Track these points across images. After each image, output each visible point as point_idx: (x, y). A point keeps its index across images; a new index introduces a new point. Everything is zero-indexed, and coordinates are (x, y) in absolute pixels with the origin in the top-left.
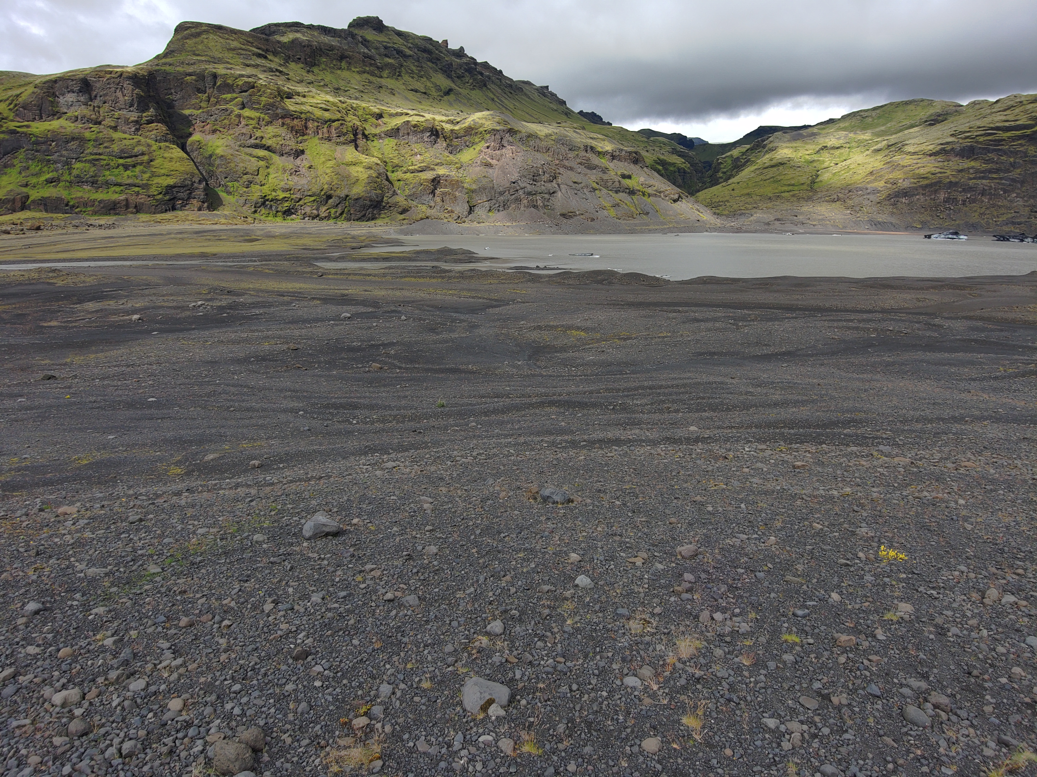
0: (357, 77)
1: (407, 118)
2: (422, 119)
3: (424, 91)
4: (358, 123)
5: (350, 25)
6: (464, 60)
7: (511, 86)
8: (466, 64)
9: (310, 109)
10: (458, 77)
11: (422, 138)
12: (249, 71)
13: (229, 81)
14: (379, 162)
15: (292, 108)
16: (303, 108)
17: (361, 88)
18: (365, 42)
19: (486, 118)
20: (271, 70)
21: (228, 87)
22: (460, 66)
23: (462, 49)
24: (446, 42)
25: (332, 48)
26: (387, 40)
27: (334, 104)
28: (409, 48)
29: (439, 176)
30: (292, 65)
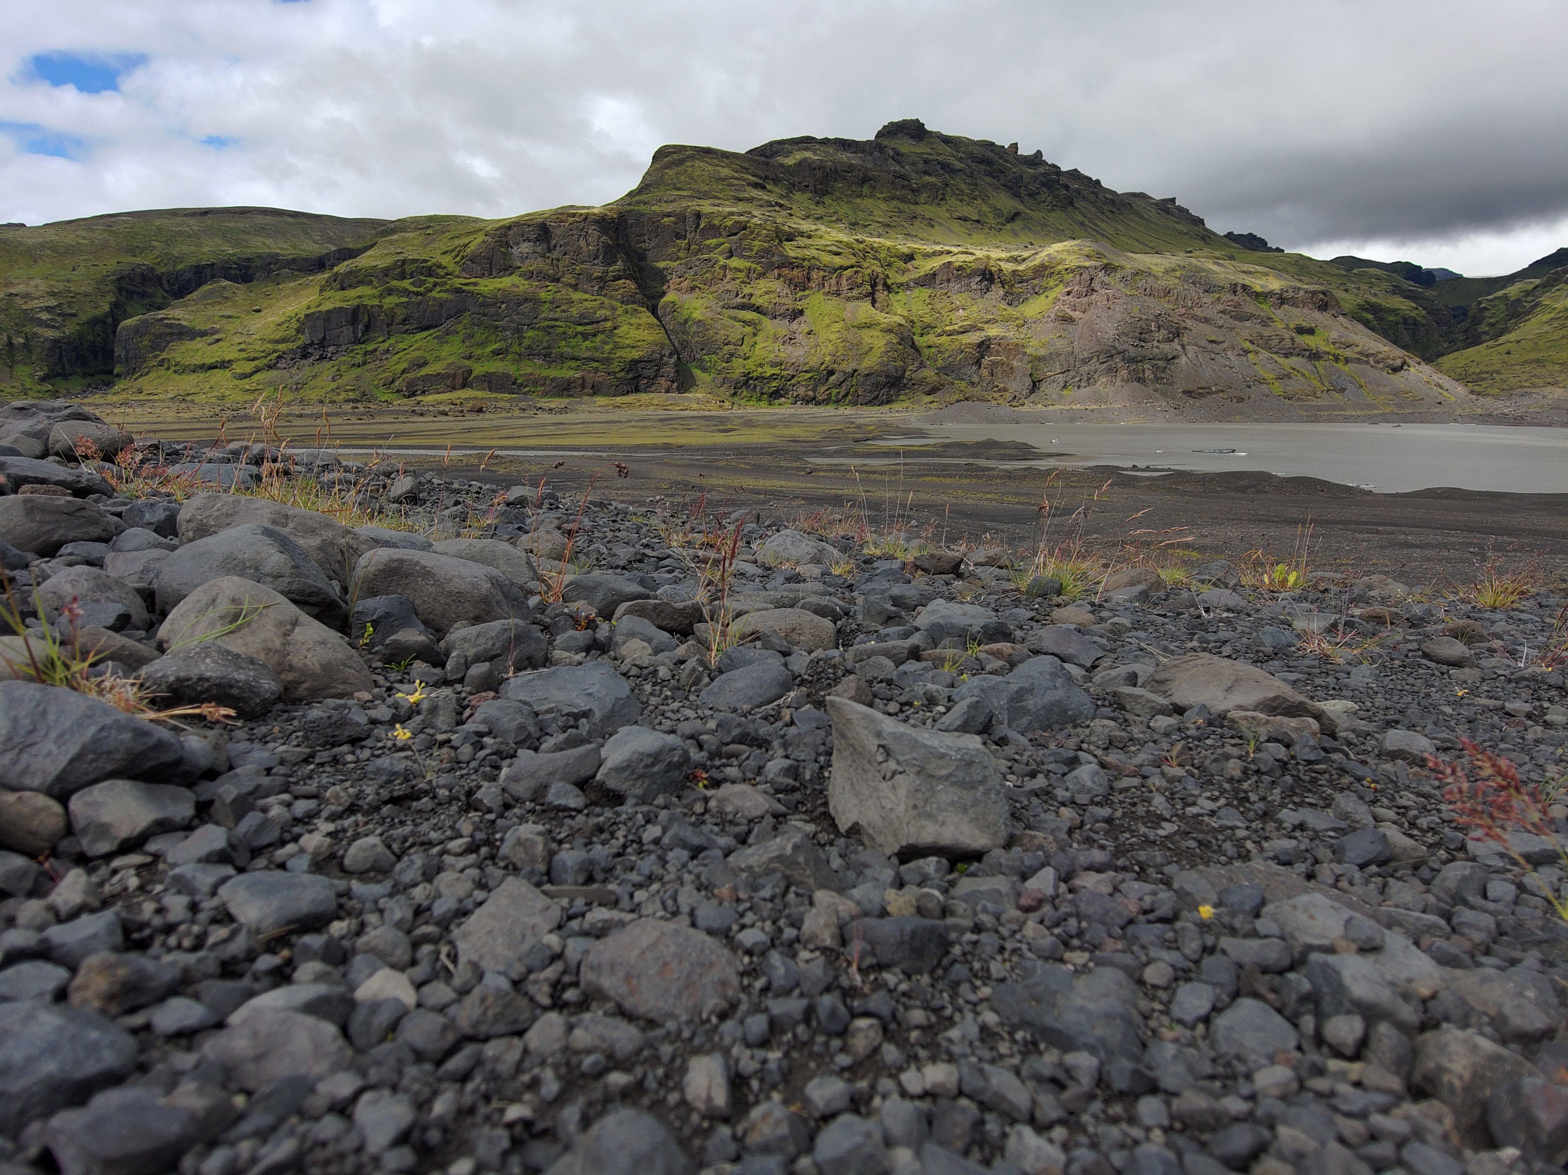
0: (883, 206)
1: (948, 259)
2: (970, 258)
3: (975, 218)
4: (879, 270)
5: (879, 135)
6: (1041, 170)
7: (1113, 202)
8: (1044, 175)
9: (815, 253)
10: (1030, 195)
11: (969, 285)
12: (741, 207)
13: (716, 222)
14: (903, 322)
15: (792, 254)
16: (807, 252)
17: (887, 220)
18: (898, 156)
19: (1068, 251)
20: (769, 204)
21: (713, 230)
22: (1035, 178)
23: (1039, 153)
24: (1015, 146)
25: (851, 168)
26: (928, 150)
27: (848, 245)
28: (960, 159)
29: (989, 339)
30: (797, 196)
